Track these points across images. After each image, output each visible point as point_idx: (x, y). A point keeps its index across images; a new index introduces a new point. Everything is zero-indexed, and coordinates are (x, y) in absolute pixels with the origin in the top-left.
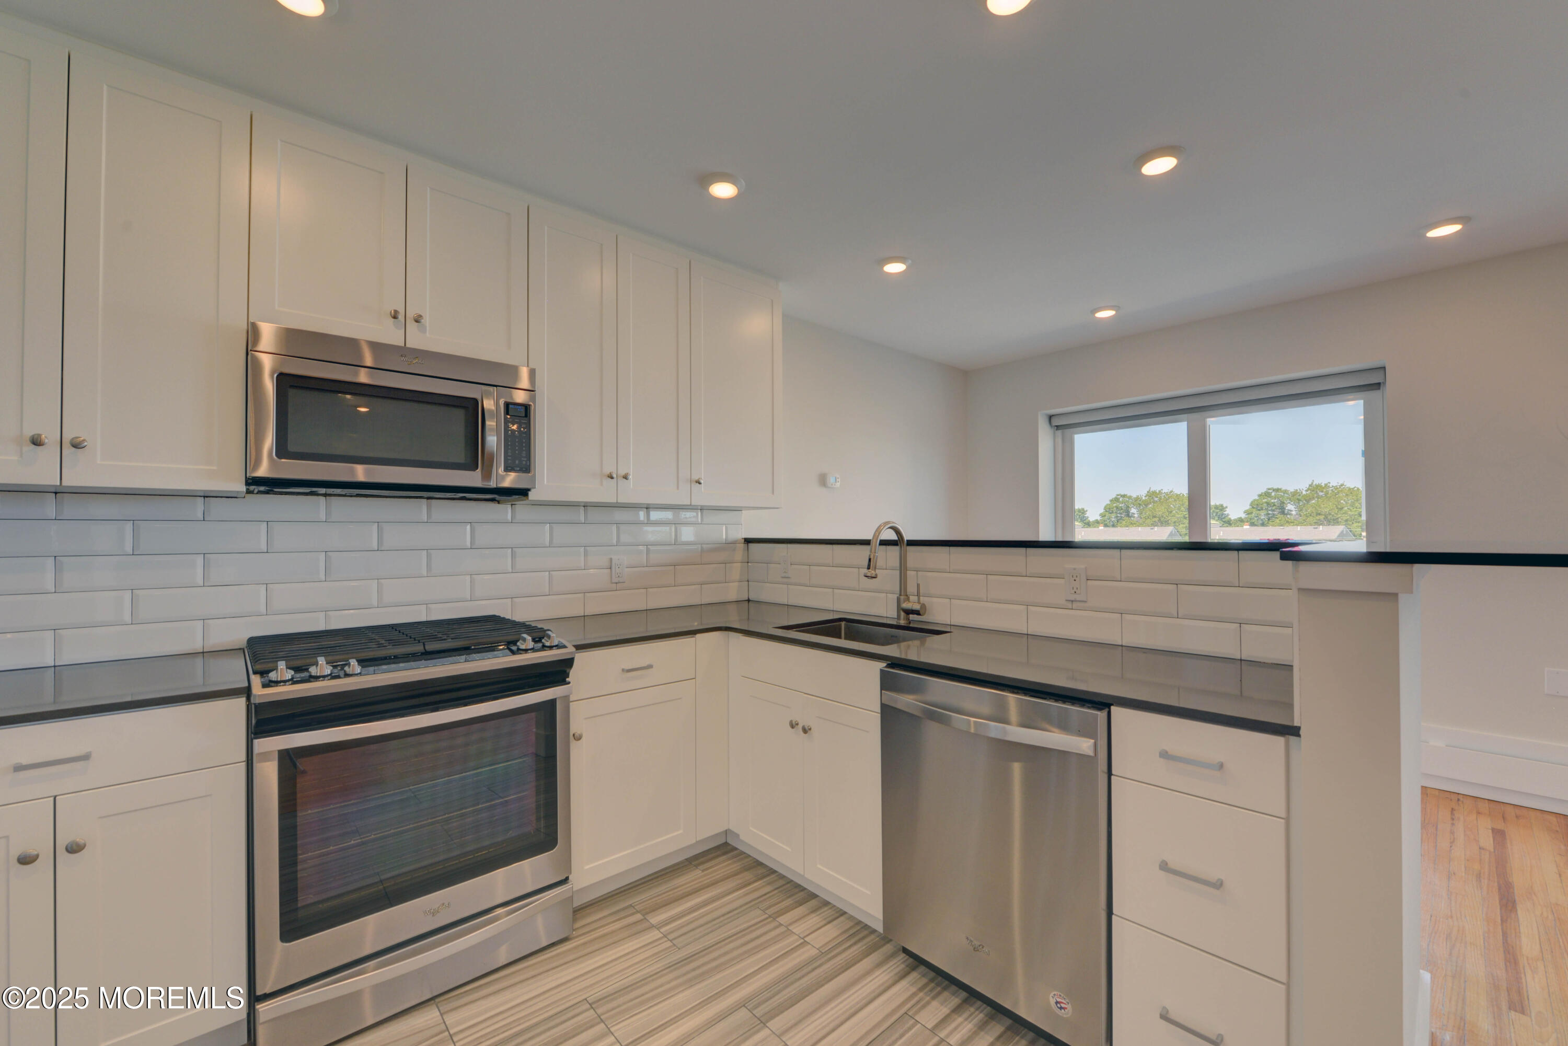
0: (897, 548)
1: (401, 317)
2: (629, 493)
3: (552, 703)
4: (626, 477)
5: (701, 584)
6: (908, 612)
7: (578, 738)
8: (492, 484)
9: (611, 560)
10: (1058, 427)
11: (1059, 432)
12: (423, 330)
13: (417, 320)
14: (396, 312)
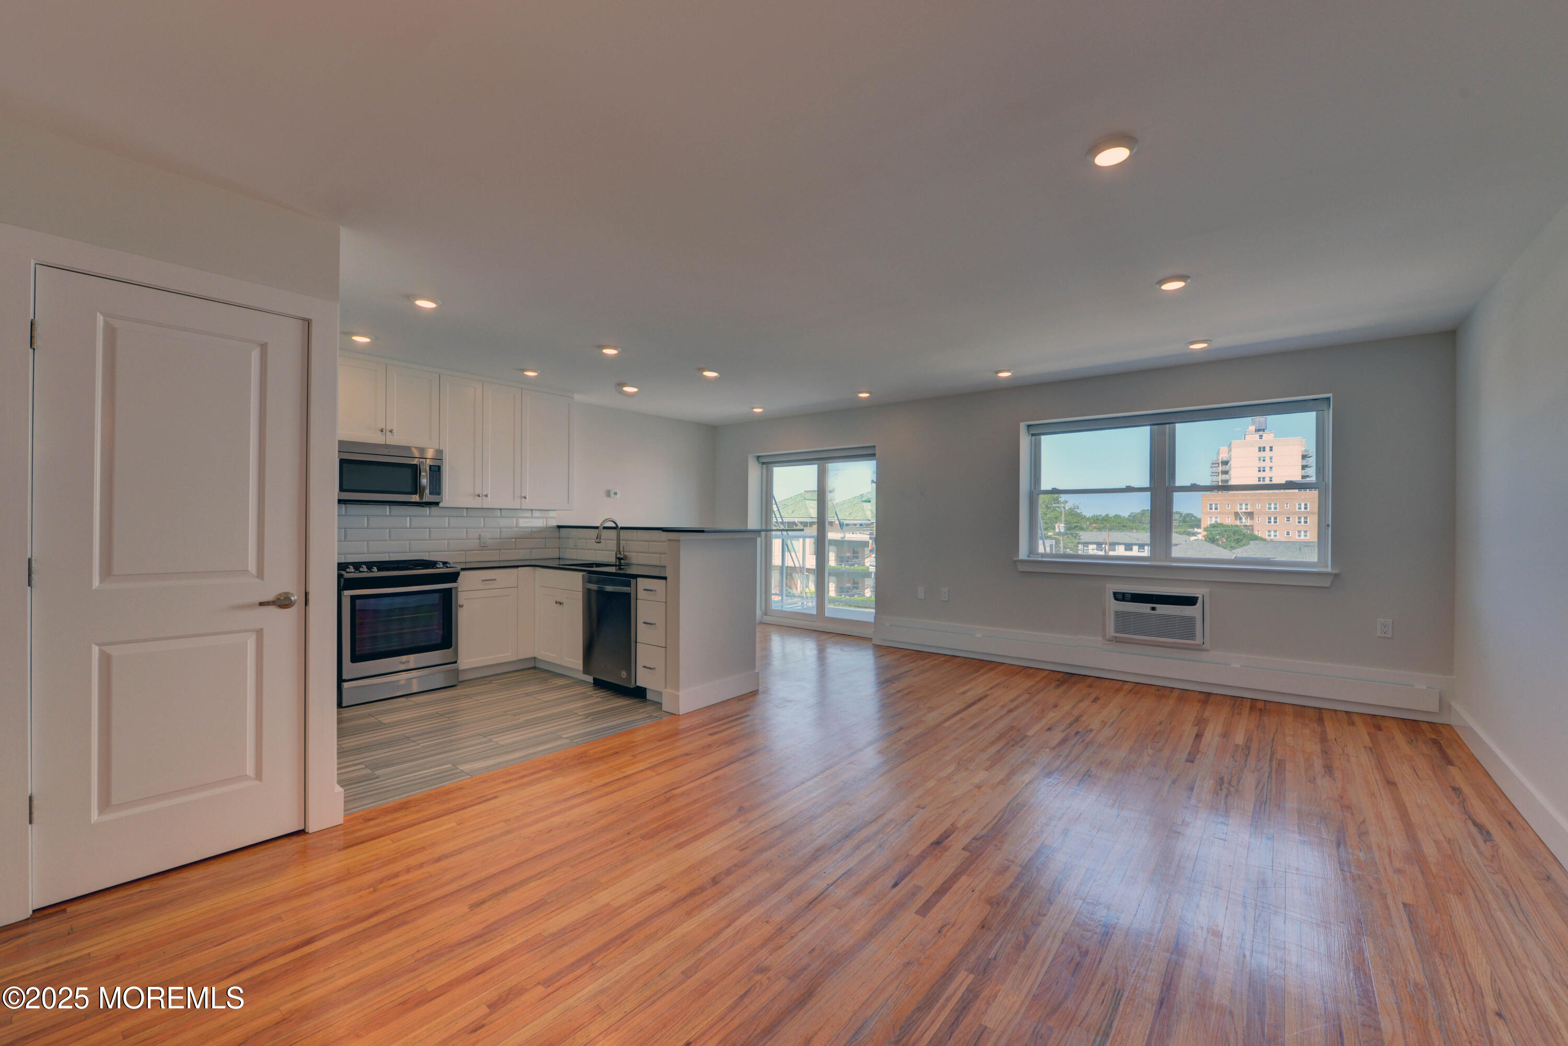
0: (616, 530)
1: (384, 431)
2: (487, 503)
3: (450, 590)
4: (486, 496)
5: (531, 549)
6: (620, 559)
7: (462, 606)
8: (424, 501)
9: (480, 535)
10: (763, 463)
11: (764, 466)
12: (393, 435)
13: (391, 431)
14: (382, 429)
